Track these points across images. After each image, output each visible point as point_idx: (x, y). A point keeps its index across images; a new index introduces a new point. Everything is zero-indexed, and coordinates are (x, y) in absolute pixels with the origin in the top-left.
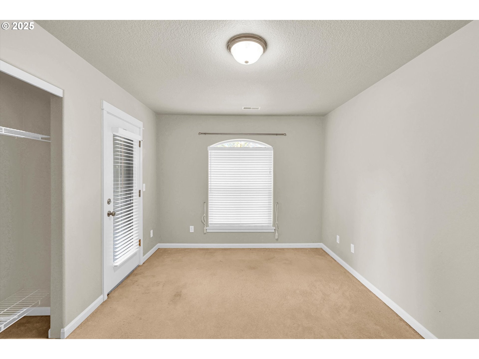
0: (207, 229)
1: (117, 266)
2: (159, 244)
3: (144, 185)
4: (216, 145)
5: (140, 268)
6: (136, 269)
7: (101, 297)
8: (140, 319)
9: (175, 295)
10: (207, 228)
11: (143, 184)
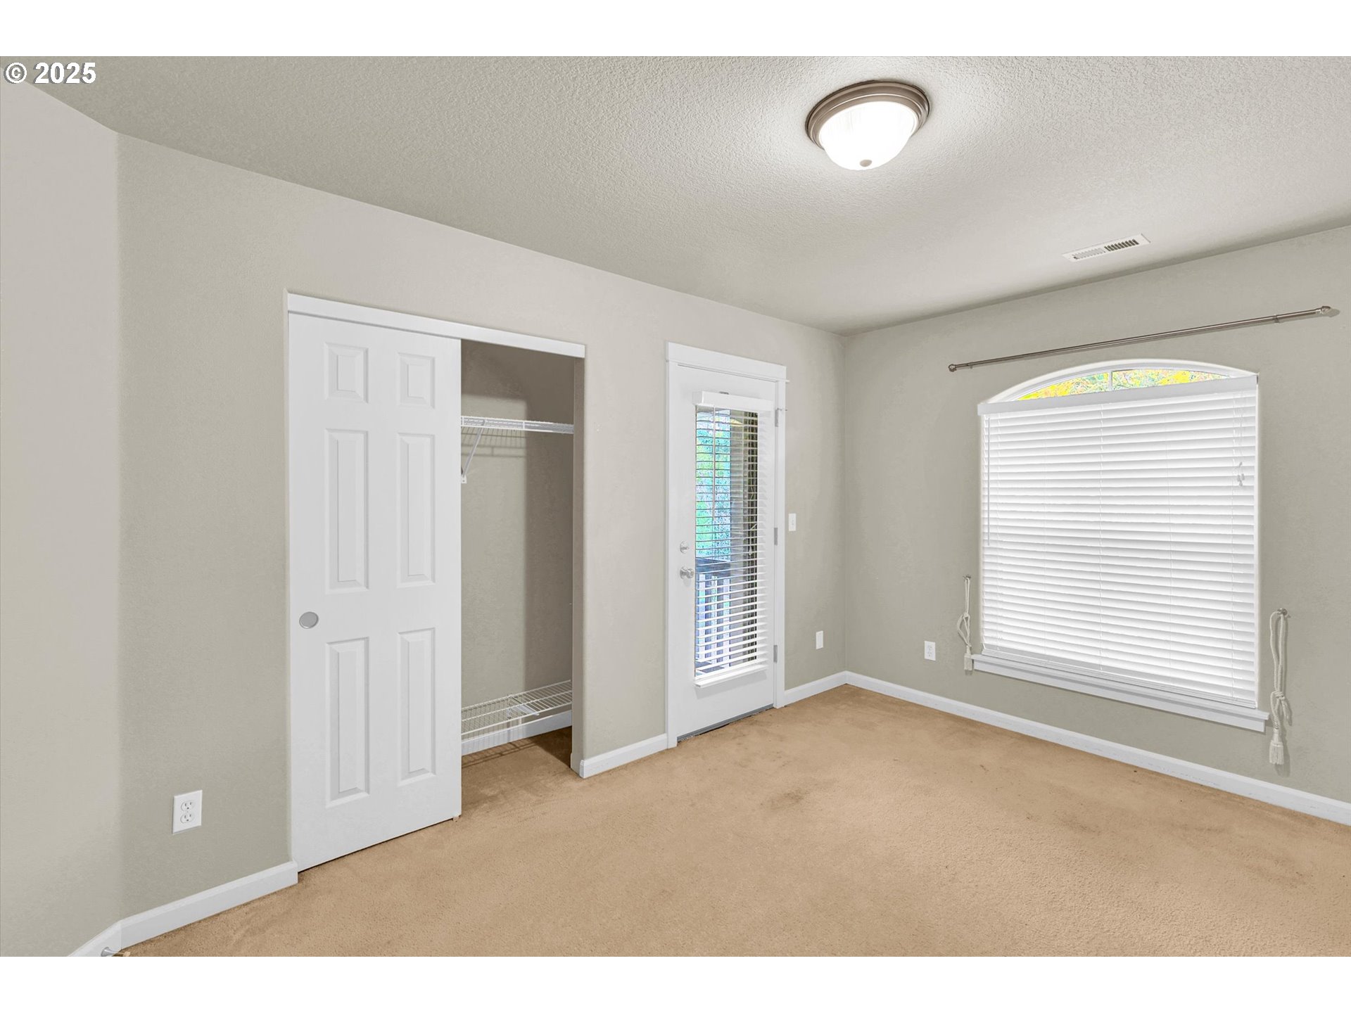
0: (973, 661)
1: (699, 686)
2: (847, 673)
3: (792, 517)
4: (1009, 396)
5: (771, 713)
6: (761, 711)
7: (663, 736)
8: (693, 805)
9: (788, 794)
10: (974, 657)
11: (790, 515)
